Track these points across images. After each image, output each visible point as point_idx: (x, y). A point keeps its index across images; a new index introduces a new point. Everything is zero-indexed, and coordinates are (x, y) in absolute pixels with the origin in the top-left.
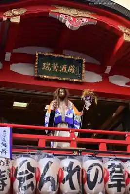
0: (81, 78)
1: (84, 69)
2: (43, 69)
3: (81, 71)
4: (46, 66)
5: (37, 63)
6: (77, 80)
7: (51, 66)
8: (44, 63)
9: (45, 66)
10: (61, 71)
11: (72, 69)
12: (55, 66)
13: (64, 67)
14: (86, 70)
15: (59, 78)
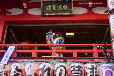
0: (71, 12)
1: (72, 6)
2: (47, 10)
3: (71, 8)
4: (49, 8)
5: (42, 7)
6: (68, 14)
7: (51, 7)
8: (47, 6)
9: (47, 8)
10: (58, 9)
11: (65, 7)
12: (54, 7)
13: (60, 7)
14: (74, 6)
15: (56, 14)
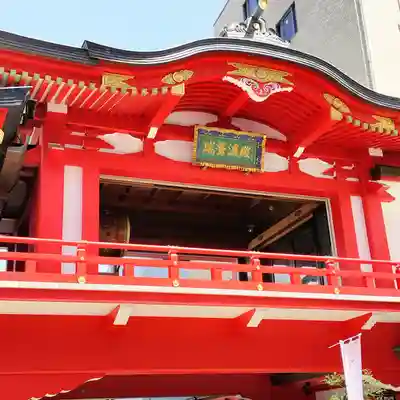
0: (259, 166)
2: (204, 150)
3: (259, 154)
6: (254, 170)
7: (215, 147)
8: (205, 143)
11: (246, 152)
15: (228, 167)
